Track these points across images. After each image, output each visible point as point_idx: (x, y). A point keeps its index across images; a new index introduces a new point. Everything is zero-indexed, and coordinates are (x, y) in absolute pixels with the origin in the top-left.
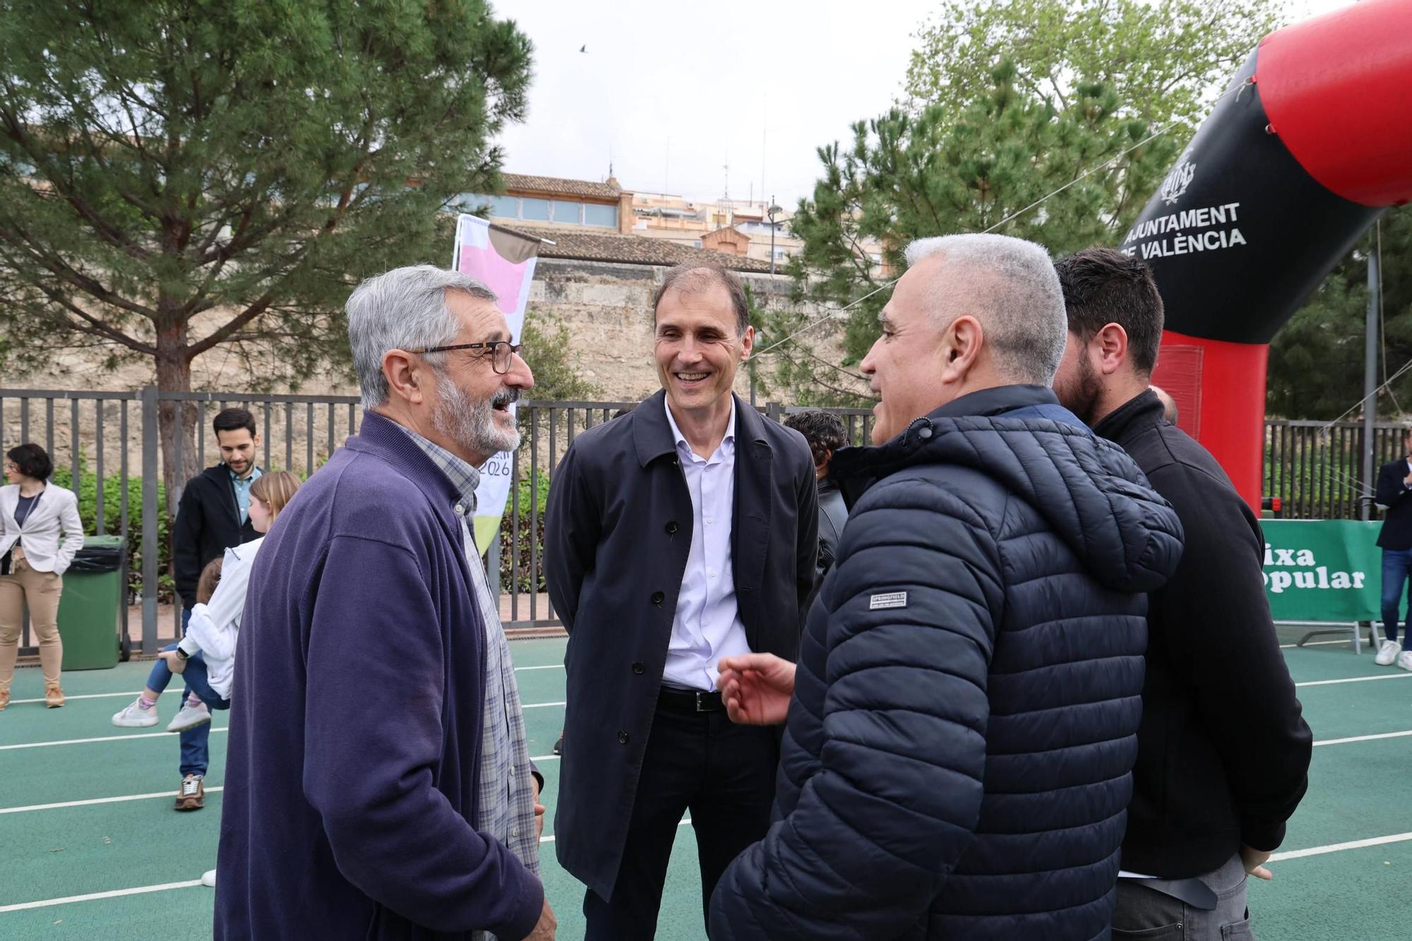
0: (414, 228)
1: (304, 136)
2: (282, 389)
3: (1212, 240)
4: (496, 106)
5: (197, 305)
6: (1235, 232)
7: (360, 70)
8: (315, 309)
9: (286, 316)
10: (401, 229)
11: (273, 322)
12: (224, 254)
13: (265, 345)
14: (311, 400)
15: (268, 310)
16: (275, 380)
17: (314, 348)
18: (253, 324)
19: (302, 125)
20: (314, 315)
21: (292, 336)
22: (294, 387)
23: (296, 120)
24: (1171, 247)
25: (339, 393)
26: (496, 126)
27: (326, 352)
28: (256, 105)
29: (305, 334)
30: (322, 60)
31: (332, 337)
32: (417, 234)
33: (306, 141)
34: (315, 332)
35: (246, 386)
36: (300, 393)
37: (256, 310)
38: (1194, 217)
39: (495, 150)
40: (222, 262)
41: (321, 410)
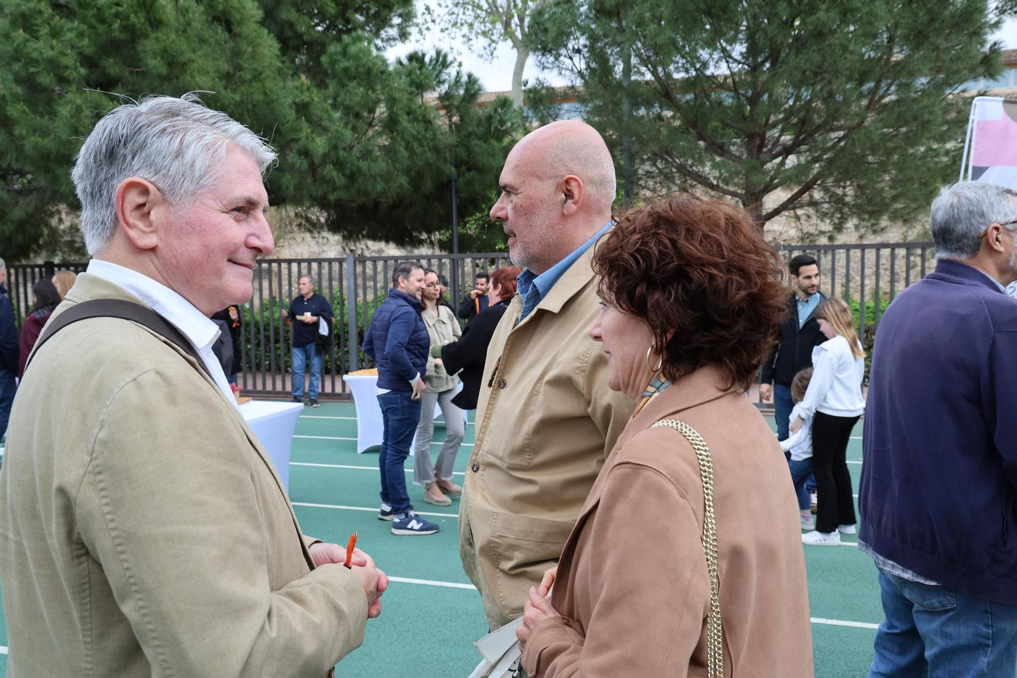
0: (926, 117)
1: (848, 65)
2: (823, 241)
4: (997, 8)
5: (769, 188)
7: (887, 10)
8: (845, 183)
9: (826, 190)
10: (915, 118)
11: (817, 195)
12: (787, 151)
13: (811, 211)
14: (848, 248)
15: (815, 186)
16: (817, 235)
17: (846, 210)
18: (806, 197)
19: (846, 58)
20: (844, 187)
21: (829, 202)
22: (831, 238)
23: (841, 56)
25: (865, 242)
26: (997, 25)
27: (854, 213)
28: (814, 51)
29: (839, 202)
30: (858, 10)
31: (859, 201)
32: (928, 122)
33: (847, 69)
34: (847, 199)
35: (797, 240)
36: (837, 243)
37: (808, 187)
39: (995, 44)
40: (786, 158)
41: (856, 254)
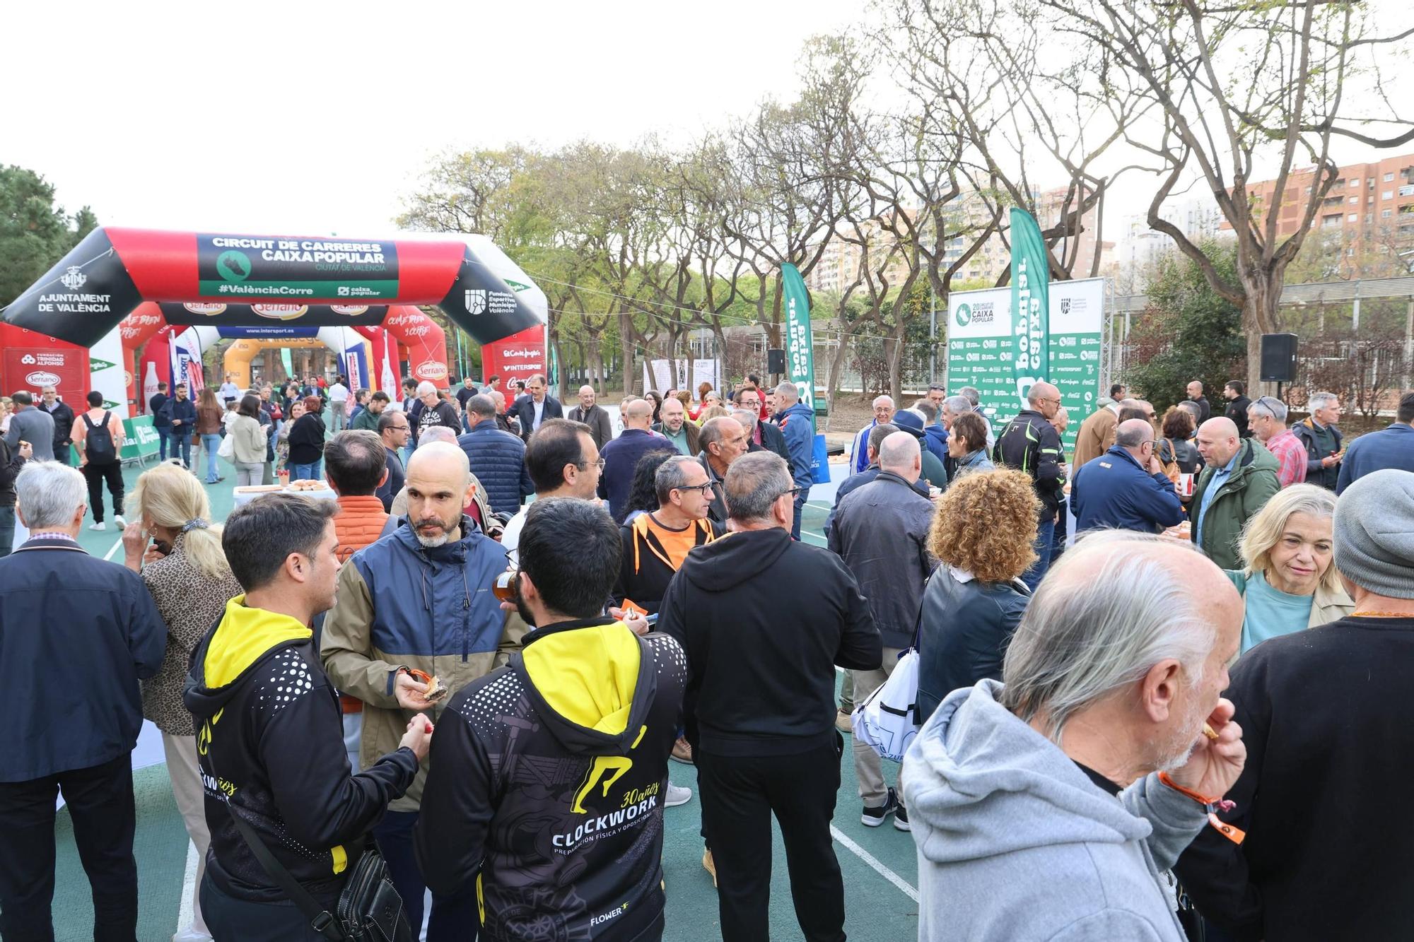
3: (97, 308)
6: (107, 306)
24: (76, 308)
38: (89, 298)
